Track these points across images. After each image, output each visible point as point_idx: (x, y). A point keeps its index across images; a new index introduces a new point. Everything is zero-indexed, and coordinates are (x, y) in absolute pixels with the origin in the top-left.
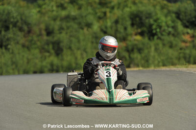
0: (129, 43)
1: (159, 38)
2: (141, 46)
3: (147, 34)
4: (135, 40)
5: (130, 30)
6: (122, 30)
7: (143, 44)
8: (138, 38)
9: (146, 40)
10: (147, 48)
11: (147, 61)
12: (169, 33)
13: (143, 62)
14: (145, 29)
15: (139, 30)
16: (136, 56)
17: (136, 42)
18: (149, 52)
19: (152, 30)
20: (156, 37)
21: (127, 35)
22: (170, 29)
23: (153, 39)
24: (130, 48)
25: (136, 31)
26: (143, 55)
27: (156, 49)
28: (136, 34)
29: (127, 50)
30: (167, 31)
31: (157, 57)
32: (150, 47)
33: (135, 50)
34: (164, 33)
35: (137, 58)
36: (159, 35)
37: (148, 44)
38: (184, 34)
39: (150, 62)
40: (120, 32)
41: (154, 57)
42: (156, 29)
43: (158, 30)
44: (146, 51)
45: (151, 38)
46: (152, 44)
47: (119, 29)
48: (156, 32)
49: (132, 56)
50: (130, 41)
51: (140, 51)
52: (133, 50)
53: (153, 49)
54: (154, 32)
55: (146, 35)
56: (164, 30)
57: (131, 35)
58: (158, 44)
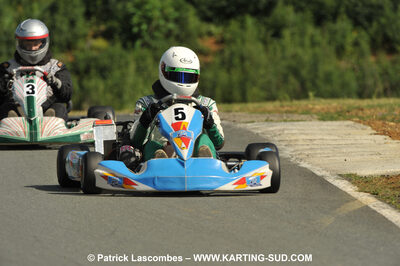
0: (81, 56)
1: (145, 45)
2: (105, 62)
3: (120, 34)
4: (92, 48)
5: (82, 26)
6: (65, 27)
7: (111, 57)
8: (101, 43)
9: (118, 47)
10: (120, 67)
11: (120, 95)
12: (168, 34)
13: (109, 96)
14: (115, 24)
15: (103, 27)
16: (95, 83)
17: (94, 54)
18: (123, 76)
19: (131, 27)
20: (138, 43)
21: (76, 37)
22: (171, 26)
23: (133, 46)
24: (82, 66)
25: (95, 28)
26: (110, 82)
27: (140, 70)
28: (95, 36)
29: (76, 72)
30: (164, 30)
31: (141, 86)
32: (127, 64)
33: (93, 71)
34: (157, 34)
35: (96, 88)
36: (147, 38)
37: (121, 56)
38: (200, 36)
39: (126, 97)
40: (61, 32)
41: (134, 86)
42: (139, 25)
43: (144, 27)
44: (117, 74)
45: (129, 44)
46: (131, 57)
47: (58, 24)
48: (140, 31)
49: (86, 83)
50: (83, 50)
51: (103, 72)
52: (87, 71)
53: (132, 67)
54: (135, 30)
55: (117, 37)
56: (157, 28)
57: (85, 36)
58: (143, 59)
